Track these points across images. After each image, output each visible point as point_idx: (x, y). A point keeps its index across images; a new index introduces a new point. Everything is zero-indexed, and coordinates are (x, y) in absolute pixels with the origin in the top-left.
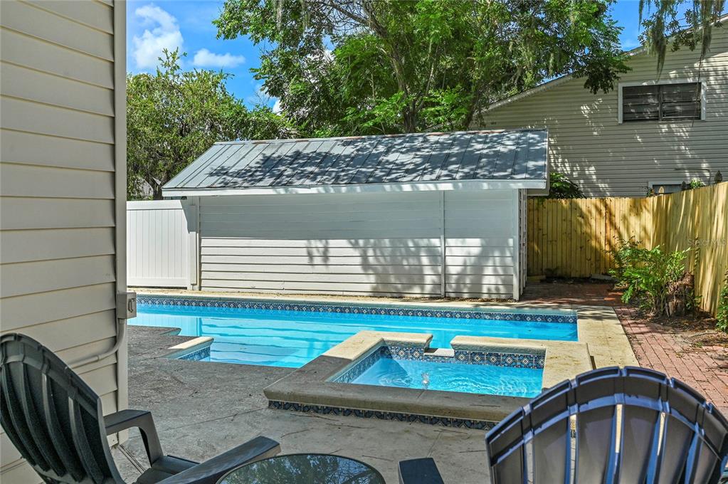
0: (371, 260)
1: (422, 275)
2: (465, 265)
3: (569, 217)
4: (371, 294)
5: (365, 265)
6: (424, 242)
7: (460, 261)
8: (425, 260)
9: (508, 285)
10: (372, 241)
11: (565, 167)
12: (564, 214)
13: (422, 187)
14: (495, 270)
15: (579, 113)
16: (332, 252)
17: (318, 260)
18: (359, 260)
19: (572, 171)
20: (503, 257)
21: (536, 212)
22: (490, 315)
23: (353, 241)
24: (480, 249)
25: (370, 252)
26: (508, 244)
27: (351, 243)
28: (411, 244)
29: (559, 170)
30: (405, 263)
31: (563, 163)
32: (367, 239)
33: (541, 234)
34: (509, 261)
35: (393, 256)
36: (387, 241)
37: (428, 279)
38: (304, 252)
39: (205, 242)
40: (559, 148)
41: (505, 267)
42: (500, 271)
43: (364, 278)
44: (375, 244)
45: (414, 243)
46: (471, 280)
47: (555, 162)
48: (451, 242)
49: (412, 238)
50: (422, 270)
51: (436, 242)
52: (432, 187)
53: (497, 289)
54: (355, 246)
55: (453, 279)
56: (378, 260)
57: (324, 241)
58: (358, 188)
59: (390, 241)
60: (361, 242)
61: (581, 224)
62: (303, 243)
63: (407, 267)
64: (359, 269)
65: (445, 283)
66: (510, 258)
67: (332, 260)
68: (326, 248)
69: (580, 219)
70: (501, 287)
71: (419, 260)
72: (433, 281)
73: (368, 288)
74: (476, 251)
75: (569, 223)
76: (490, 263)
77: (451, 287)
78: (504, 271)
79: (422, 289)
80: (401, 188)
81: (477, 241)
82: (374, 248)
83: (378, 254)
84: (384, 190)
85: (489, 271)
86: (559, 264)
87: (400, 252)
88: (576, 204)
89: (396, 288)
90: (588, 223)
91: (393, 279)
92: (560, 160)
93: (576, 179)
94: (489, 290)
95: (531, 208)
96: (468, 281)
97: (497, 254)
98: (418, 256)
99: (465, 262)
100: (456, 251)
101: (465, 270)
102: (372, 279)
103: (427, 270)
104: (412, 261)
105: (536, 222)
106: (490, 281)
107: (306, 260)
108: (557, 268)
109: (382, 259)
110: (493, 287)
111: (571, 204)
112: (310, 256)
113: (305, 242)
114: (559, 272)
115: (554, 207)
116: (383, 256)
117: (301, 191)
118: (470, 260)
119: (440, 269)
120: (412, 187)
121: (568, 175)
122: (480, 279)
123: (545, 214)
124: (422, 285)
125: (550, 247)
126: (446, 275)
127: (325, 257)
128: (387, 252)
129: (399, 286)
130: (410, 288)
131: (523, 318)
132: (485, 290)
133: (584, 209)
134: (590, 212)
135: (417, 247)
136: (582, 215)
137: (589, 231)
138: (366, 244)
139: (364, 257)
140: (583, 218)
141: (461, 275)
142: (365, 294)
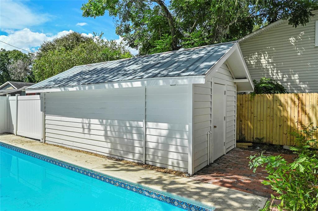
0: (109, 133)
1: (134, 147)
2: (158, 143)
3: (271, 107)
4: (109, 155)
5: (106, 136)
6: (134, 124)
7: (154, 139)
8: (135, 137)
9: (185, 161)
10: (109, 121)
11: (278, 75)
12: (268, 103)
13: (124, 85)
14: (177, 149)
15: (288, 42)
16: (92, 127)
17: (86, 131)
18: (103, 133)
19: (283, 77)
20: (182, 139)
21: (249, 102)
22: (149, 193)
23: (101, 120)
24: (167, 131)
25: (108, 129)
26: (185, 129)
27: (100, 121)
28: (128, 125)
29: (274, 77)
30: (125, 137)
31: (277, 73)
32: (107, 119)
33: (252, 116)
34: (186, 142)
35: (119, 132)
36: (116, 121)
37: (137, 150)
38: (81, 125)
39: (47, 117)
40: (275, 64)
41: (183, 146)
42: (180, 149)
43: (105, 144)
44: (110, 123)
45: (130, 124)
46: (162, 154)
47: (272, 73)
48: (150, 124)
49: (129, 121)
50: (133, 143)
51: (141, 124)
52: (129, 84)
53: (178, 163)
54: (101, 124)
55: (151, 152)
56: (112, 134)
57: (89, 119)
58: (93, 87)
59: (118, 122)
60: (104, 121)
61: (280, 111)
62: (80, 120)
63: (126, 140)
64: (103, 138)
65: (146, 154)
66: (187, 141)
67: (92, 132)
68: (90, 124)
69: (279, 107)
70: (181, 162)
71: (132, 136)
72: (140, 151)
73: (107, 151)
74: (165, 133)
75: (272, 110)
76: (174, 143)
77: (149, 157)
78: (183, 149)
79: (134, 156)
80: (113, 86)
81: (165, 125)
82: (111, 125)
83: (112, 130)
84: (105, 88)
85: (172, 149)
86: (265, 136)
87: (123, 130)
88: (277, 97)
89: (120, 153)
90: (285, 109)
91: (119, 147)
92: (275, 71)
93: (285, 82)
94: (173, 163)
95: (247, 100)
96: (159, 154)
97: (178, 136)
98: (131, 133)
99: (158, 140)
100: (153, 132)
101: (157, 146)
102: (109, 145)
103: (137, 144)
104: (129, 136)
105: (250, 108)
106: (173, 157)
107: (81, 130)
108: (263, 138)
109: (114, 133)
110: (175, 161)
111: (273, 97)
112: (83, 128)
113: (81, 119)
114: (264, 141)
115: (262, 100)
116: (114, 131)
117: (70, 89)
118: (161, 139)
119: (143, 143)
120: (119, 85)
121: (280, 80)
122: (167, 154)
123: (256, 104)
124: (134, 153)
125: (259, 124)
126: (146, 148)
127: (89, 129)
128: (116, 129)
129: (122, 152)
130: (127, 154)
131: (172, 201)
132: (170, 163)
133: (283, 100)
134: (287, 103)
135: (131, 126)
136: (281, 105)
137: (286, 115)
138: (107, 122)
139: (106, 131)
140: (282, 106)
141: (156, 149)
142: (106, 155)
